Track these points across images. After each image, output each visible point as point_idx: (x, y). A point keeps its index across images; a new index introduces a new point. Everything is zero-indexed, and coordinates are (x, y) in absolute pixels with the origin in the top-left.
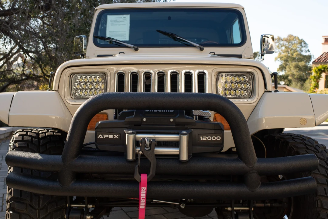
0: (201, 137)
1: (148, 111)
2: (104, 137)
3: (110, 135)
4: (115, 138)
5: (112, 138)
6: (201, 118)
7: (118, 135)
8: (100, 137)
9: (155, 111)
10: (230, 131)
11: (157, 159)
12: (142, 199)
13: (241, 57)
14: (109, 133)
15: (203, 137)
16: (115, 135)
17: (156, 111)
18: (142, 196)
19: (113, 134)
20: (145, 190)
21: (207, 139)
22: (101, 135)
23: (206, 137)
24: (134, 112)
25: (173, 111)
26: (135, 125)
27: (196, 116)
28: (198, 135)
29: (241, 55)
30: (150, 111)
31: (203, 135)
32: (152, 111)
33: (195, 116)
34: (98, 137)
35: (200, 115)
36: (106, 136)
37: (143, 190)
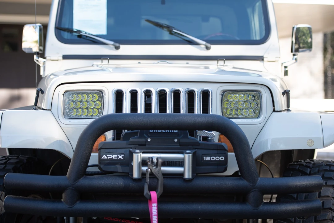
0: (205, 157)
1: (152, 131)
2: (108, 158)
3: (114, 156)
4: (119, 158)
5: (116, 158)
6: (205, 138)
7: (122, 156)
8: (104, 158)
9: (159, 131)
10: (234, 154)
11: (164, 178)
12: (154, 215)
13: (263, 60)
14: (113, 154)
15: (207, 157)
16: (119, 156)
17: (161, 131)
18: (153, 212)
19: (118, 155)
20: (156, 206)
21: (210, 159)
22: (104, 156)
23: (210, 157)
24: (138, 132)
25: (177, 131)
26: (139, 145)
27: (200, 137)
28: (202, 155)
29: (263, 56)
30: (155, 131)
31: (207, 155)
32: (157, 131)
33: (198, 137)
34: (102, 158)
35: (203, 135)
36: (110, 156)
37: (154, 206)
